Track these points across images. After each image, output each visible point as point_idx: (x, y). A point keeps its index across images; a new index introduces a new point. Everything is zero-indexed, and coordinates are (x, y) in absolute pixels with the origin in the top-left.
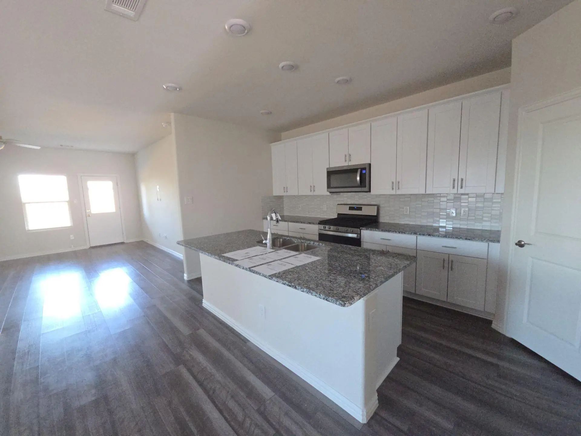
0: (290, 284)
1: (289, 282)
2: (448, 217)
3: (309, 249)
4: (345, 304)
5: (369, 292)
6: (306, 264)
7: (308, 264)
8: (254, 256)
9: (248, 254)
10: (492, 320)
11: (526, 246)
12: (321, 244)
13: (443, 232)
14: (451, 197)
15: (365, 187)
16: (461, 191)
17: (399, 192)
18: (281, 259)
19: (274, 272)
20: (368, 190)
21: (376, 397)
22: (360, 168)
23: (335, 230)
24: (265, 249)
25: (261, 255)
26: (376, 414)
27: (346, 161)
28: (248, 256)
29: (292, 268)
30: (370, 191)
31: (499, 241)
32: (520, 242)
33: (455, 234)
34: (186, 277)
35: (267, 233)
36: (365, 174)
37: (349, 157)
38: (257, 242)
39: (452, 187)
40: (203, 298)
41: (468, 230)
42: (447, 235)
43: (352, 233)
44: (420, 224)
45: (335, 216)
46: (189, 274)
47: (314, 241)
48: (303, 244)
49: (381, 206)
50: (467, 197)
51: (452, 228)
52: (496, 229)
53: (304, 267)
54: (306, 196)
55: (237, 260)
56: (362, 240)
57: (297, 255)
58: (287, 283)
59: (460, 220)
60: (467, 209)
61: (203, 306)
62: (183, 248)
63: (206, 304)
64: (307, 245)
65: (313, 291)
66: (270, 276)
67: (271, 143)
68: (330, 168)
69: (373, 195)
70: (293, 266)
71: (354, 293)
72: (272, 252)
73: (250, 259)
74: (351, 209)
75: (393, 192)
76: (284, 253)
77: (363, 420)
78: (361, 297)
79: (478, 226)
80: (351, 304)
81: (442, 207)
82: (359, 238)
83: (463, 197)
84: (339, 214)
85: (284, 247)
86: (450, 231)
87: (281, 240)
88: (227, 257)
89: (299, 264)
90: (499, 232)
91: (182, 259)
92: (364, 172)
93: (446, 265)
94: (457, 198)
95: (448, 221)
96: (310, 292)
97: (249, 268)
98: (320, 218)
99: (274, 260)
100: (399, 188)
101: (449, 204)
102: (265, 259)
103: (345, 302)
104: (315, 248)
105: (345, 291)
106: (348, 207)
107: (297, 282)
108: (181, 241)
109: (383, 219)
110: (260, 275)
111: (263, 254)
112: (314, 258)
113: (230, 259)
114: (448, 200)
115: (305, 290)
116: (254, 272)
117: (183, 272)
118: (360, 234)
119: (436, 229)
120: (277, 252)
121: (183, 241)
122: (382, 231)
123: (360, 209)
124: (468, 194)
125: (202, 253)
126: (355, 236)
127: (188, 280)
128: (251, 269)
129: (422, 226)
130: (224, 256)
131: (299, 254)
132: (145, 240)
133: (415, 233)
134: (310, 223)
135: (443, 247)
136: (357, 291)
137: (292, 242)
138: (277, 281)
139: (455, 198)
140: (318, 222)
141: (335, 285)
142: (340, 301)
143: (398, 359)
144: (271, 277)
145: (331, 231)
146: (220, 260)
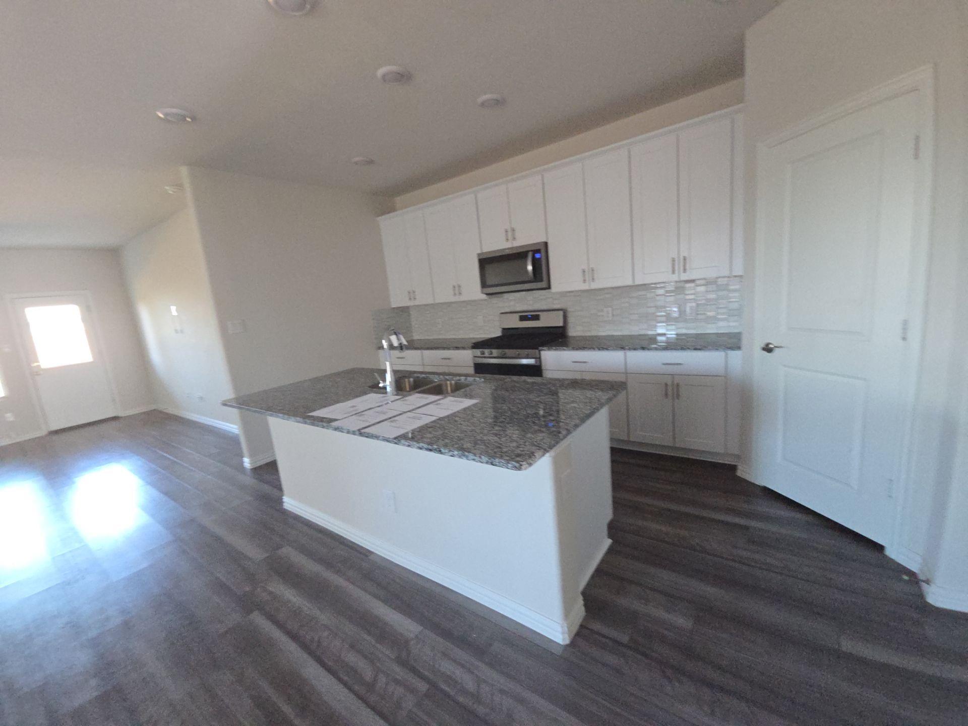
0: (430, 447)
1: (429, 444)
2: (669, 319)
3: (458, 388)
4: (521, 465)
5: (557, 443)
6: (455, 413)
7: (458, 412)
8: (366, 410)
9: (355, 408)
10: (736, 464)
11: (777, 351)
12: (477, 379)
13: (663, 342)
14: (671, 287)
15: (541, 280)
16: (684, 277)
17: (594, 286)
18: (413, 410)
19: (401, 432)
20: (547, 287)
21: (580, 601)
22: (532, 251)
23: (500, 356)
24: (384, 397)
25: (379, 406)
26: (582, 626)
27: (507, 240)
28: (356, 410)
29: (432, 422)
30: (549, 287)
31: (739, 348)
32: (767, 345)
33: (680, 344)
34: (247, 463)
35: (385, 371)
36: (540, 259)
37: (511, 233)
38: (370, 387)
39: (670, 270)
40: (282, 495)
41: (697, 335)
42: (670, 346)
43: (527, 357)
44: (629, 334)
45: (498, 333)
46: (251, 456)
47: (467, 375)
48: (448, 382)
49: (569, 310)
50: (692, 285)
51: (674, 336)
52: (736, 331)
53: (451, 418)
54: (449, 304)
55: (336, 420)
56: (543, 368)
57: (439, 400)
58: (426, 446)
59: (685, 321)
60: (694, 304)
61: (285, 509)
62: (235, 412)
63: (290, 503)
64: (456, 383)
65: (469, 452)
66: (395, 438)
67: (378, 216)
68: (482, 253)
69: (554, 293)
70: (434, 418)
71: (534, 448)
72: (397, 400)
73: (360, 416)
74: (523, 318)
75: (585, 287)
76: (416, 399)
77: (564, 640)
78: (546, 451)
79: (711, 329)
80: (530, 465)
81: (659, 303)
82: (538, 364)
83: (688, 285)
84: (504, 329)
85: (417, 390)
86: (672, 341)
87: (412, 380)
88: (318, 417)
89: (443, 413)
90: (740, 334)
91: (236, 433)
92: (537, 256)
93: (670, 393)
94: (680, 287)
95: (669, 325)
96: (464, 455)
97: (359, 430)
98: (474, 338)
99: (400, 412)
100: (593, 279)
101: (669, 299)
102: (384, 413)
103: (521, 463)
104: (467, 386)
105: (520, 446)
106: (517, 316)
107: (443, 442)
108: (231, 399)
109: (574, 331)
110: (378, 439)
111: (382, 406)
112: (468, 403)
113: (324, 420)
114: (667, 292)
115: (456, 453)
116: (369, 436)
117: (242, 456)
118: (540, 358)
119: (653, 339)
120: (405, 398)
121: (234, 399)
122: (574, 349)
123: (536, 318)
124: (693, 281)
125: (271, 415)
126: (531, 361)
127: (252, 468)
128: (363, 431)
129: (631, 337)
130: (312, 417)
131: (442, 399)
132: (161, 407)
133: (622, 348)
134: (457, 348)
135: (664, 364)
136: (538, 444)
137: (432, 382)
138: (409, 446)
139: (676, 288)
140: (471, 345)
141: (503, 439)
142: (513, 463)
143: (609, 541)
144: (398, 440)
145: (493, 358)
146: (305, 423)
